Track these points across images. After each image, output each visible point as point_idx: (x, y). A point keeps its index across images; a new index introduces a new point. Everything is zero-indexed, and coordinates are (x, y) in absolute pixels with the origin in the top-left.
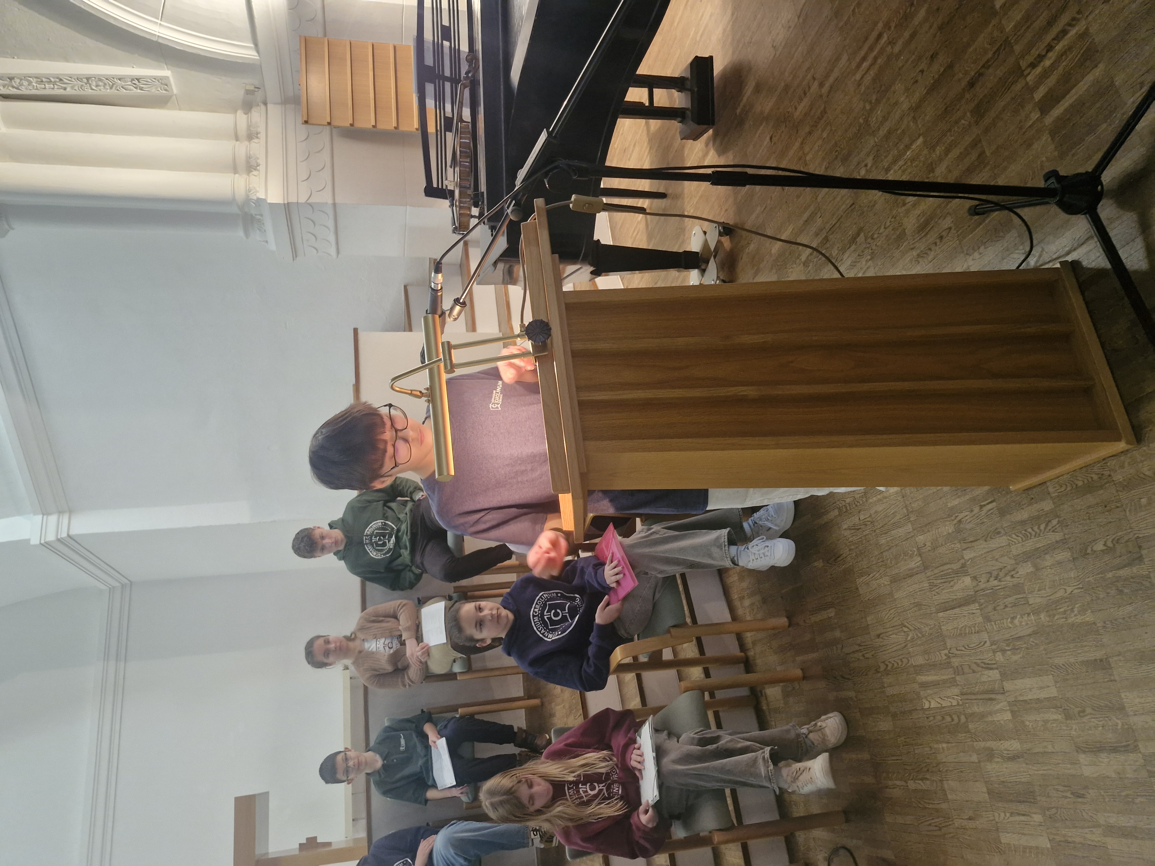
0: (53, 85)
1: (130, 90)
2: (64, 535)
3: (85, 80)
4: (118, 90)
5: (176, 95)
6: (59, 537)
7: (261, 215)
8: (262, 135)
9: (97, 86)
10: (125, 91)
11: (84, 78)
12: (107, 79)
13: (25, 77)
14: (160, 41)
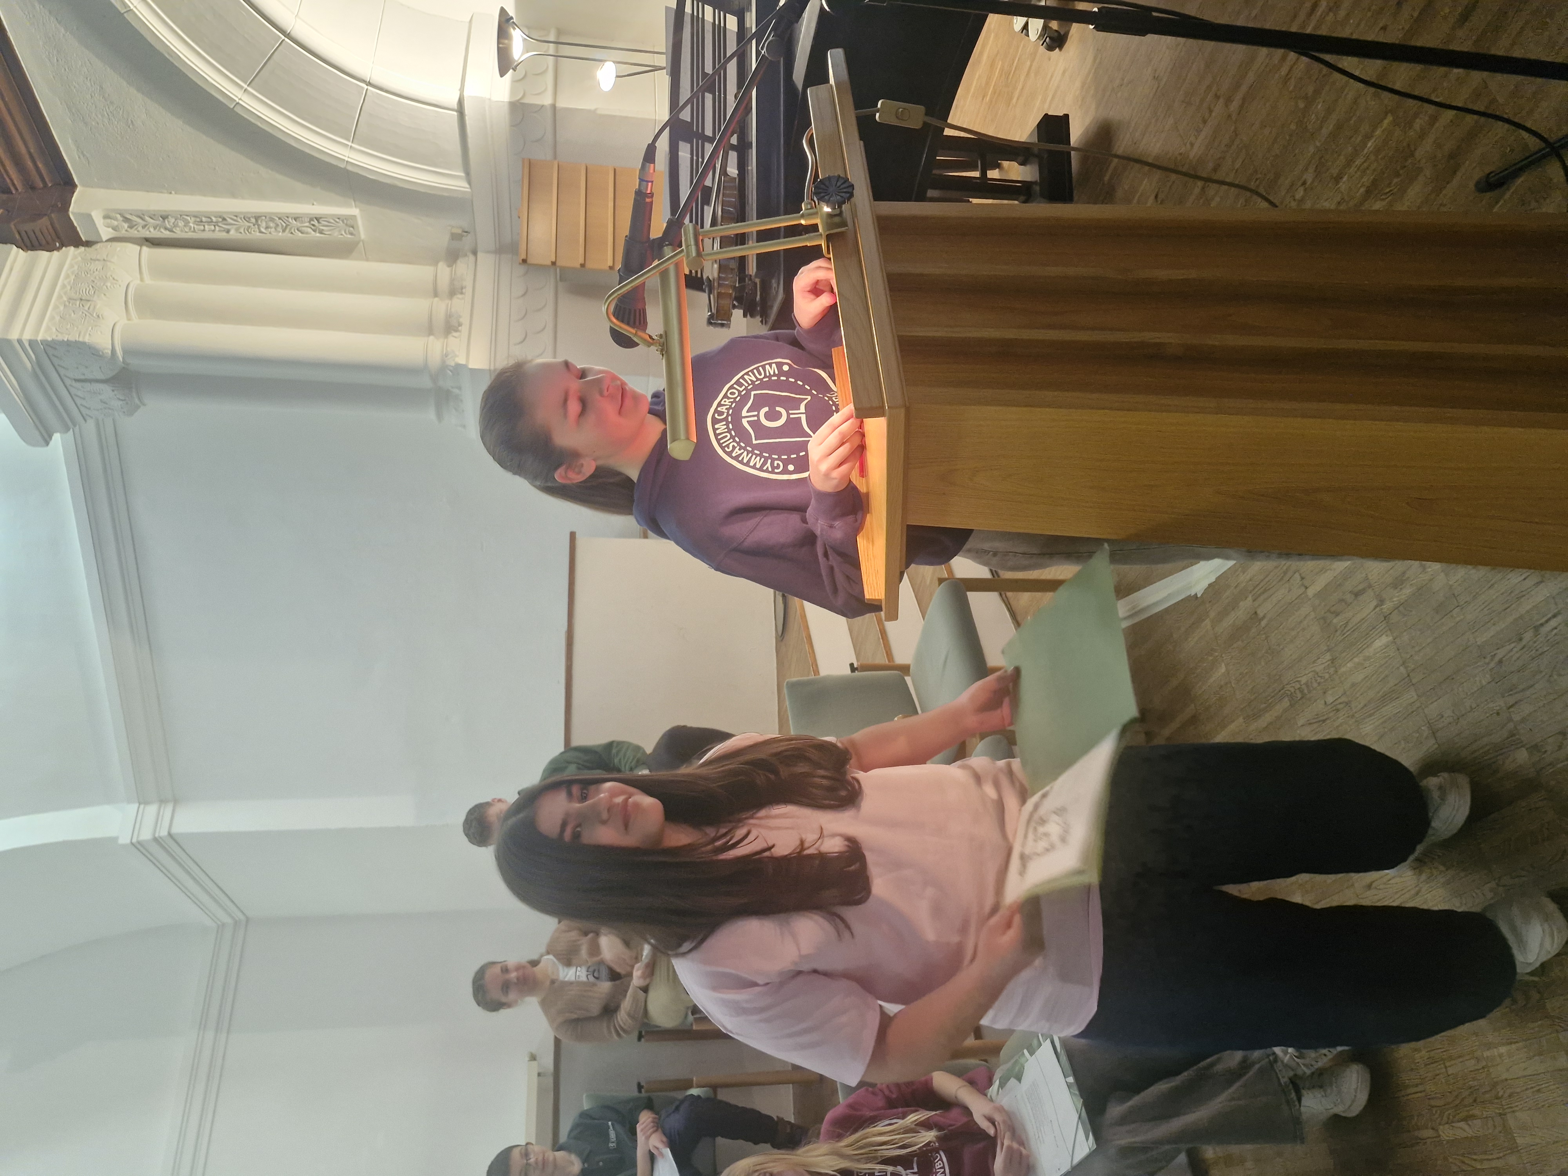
0: (215, 226)
1: (307, 233)
2: (164, 833)
3: (253, 220)
4: (292, 233)
5: (363, 241)
6: (157, 835)
7: (460, 388)
8: (468, 291)
9: (267, 228)
10: (300, 234)
11: (252, 217)
12: (280, 219)
13: (181, 215)
14: (349, 168)
